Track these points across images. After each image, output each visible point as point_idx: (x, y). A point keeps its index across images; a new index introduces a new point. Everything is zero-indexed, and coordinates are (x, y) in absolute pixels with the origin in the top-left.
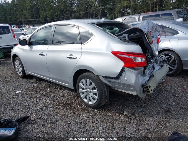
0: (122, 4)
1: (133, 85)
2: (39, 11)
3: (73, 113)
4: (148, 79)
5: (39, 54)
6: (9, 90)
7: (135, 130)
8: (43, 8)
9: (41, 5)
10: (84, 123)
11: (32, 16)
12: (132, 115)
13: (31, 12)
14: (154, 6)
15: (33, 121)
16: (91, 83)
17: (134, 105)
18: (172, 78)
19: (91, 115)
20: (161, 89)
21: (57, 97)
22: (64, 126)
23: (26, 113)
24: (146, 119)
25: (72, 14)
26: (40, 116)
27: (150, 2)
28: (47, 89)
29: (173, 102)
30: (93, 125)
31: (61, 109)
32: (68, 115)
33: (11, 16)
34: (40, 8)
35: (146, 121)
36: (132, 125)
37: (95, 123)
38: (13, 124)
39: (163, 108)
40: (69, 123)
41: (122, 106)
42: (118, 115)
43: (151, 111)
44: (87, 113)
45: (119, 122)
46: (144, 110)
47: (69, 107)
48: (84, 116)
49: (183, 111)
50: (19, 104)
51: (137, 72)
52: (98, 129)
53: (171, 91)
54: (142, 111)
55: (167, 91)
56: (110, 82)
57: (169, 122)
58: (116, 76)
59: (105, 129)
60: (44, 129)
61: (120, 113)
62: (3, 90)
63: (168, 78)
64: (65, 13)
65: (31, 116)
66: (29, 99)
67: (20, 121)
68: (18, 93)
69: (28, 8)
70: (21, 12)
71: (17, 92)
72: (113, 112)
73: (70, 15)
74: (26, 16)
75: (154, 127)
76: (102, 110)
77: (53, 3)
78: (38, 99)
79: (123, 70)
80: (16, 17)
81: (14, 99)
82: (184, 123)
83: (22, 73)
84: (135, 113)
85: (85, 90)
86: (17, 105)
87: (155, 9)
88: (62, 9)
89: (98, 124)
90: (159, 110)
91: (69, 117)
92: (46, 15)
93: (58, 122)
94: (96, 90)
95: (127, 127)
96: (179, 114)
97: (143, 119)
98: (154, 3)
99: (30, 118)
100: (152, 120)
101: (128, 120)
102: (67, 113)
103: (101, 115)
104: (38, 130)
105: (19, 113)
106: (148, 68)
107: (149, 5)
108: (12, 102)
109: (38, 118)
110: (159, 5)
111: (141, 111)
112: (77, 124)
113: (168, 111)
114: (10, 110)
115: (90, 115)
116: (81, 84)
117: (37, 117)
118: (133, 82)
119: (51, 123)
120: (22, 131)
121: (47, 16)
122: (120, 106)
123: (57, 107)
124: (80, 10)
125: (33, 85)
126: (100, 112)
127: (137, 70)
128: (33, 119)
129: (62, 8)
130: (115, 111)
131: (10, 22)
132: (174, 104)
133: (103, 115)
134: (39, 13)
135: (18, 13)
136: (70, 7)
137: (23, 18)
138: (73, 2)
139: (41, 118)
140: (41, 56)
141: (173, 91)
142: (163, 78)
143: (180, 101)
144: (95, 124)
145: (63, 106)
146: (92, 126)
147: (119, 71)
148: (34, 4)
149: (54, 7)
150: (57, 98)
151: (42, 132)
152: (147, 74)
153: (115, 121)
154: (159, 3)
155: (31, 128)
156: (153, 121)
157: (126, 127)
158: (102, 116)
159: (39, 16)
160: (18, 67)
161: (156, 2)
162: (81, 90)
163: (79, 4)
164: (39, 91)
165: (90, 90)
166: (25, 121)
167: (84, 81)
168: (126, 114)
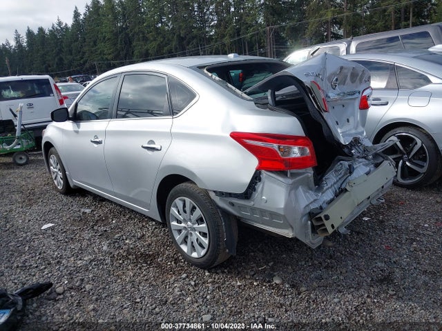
0: (321, 16)
1: (282, 213)
2: (131, 43)
3: (152, 279)
4: (329, 199)
5: (92, 141)
6: (29, 221)
7: (291, 324)
8: (141, 35)
9: (136, 29)
10: (173, 304)
11: (116, 53)
12: (293, 286)
13: (115, 44)
14: (403, 17)
15: (60, 294)
16: (193, 209)
17: (303, 263)
18: (418, 193)
19: (193, 283)
20: (382, 222)
21: (126, 239)
22: (125, 308)
23: (49, 275)
24: (324, 299)
25: (204, 45)
26: (77, 284)
27: (391, 9)
28: (110, 220)
29: (405, 256)
30: (192, 309)
31: (130, 267)
32: (139, 283)
33: (71, 54)
34: (133, 36)
35: (323, 302)
36: (286, 311)
37: (196, 305)
38: (8, 301)
39: (373, 271)
40: (138, 303)
41: (272, 263)
42: (258, 285)
43: (342, 278)
44: (184, 279)
45: (255, 304)
46: (325, 276)
47: (147, 263)
48: (175, 287)
49: (427, 279)
50: (40, 254)
51: (290, 181)
52: (202, 319)
53: (407, 228)
54: (320, 278)
55: (396, 227)
56: (232, 204)
57: (381, 307)
58: (242, 191)
59: (217, 319)
60: (78, 315)
61: (264, 281)
62: (17, 221)
63: (408, 193)
64: (188, 43)
65: (57, 283)
66: (66, 242)
67: (29, 294)
68: (46, 230)
69: (108, 36)
70: (93, 47)
71: (45, 227)
72: (248, 277)
73: (200, 48)
74: (104, 54)
75: (340, 319)
76: (223, 272)
77: (162, 22)
78: (85, 243)
79: (256, 178)
80: (82, 58)
81: (34, 242)
82: (422, 311)
83: (62, 182)
84: (301, 281)
85: (183, 225)
86: (36, 256)
87: (403, 23)
88: (182, 35)
89: (204, 308)
90: (364, 275)
91: (141, 288)
92: (147, 50)
93: (114, 300)
94: (204, 225)
95: (273, 316)
96: (413, 288)
97: (316, 298)
98: (403, 10)
99: (53, 286)
100: (339, 302)
101: (278, 298)
102: (139, 278)
103: (217, 285)
104: (65, 316)
105: (34, 276)
106: (336, 171)
107: (389, 15)
108: (27, 248)
109: (72, 288)
110: (413, 13)
111: (316, 278)
112: (154, 306)
113: (387, 280)
114: (18, 267)
115: (190, 284)
116: (174, 210)
117: (70, 286)
118: (282, 206)
119: (97, 300)
120: (30, 316)
121: (150, 51)
122: (267, 263)
123: (121, 262)
124: (223, 36)
125: (82, 210)
126: (217, 278)
127: (293, 175)
128: (59, 290)
129: (182, 33)
130: (253, 275)
131: (69, 68)
132: (405, 260)
133: (222, 284)
134: (131, 47)
135: (86, 49)
136: (200, 29)
137: (96, 59)
138: (206, 17)
139: (79, 289)
140: (95, 145)
141: (411, 227)
142: (381, 195)
143: (423, 253)
144: (198, 307)
145: (135, 261)
146: (188, 311)
147: (247, 179)
148: (121, 27)
149: (164, 30)
150: (127, 241)
151: (72, 321)
152: (329, 185)
153: (247, 299)
154: (414, 9)
155: (50, 312)
156: (342, 303)
157: (269, 317)
158: (219, 287)
159: (131, 54)
160: (55, 170)
161: (407, 8)
162: (174, 223)
163: (222, 20)
164: (91, 224)
165: (194, 224)
166: (42, 295)
167: (178, 202)
168: (277, 284)
